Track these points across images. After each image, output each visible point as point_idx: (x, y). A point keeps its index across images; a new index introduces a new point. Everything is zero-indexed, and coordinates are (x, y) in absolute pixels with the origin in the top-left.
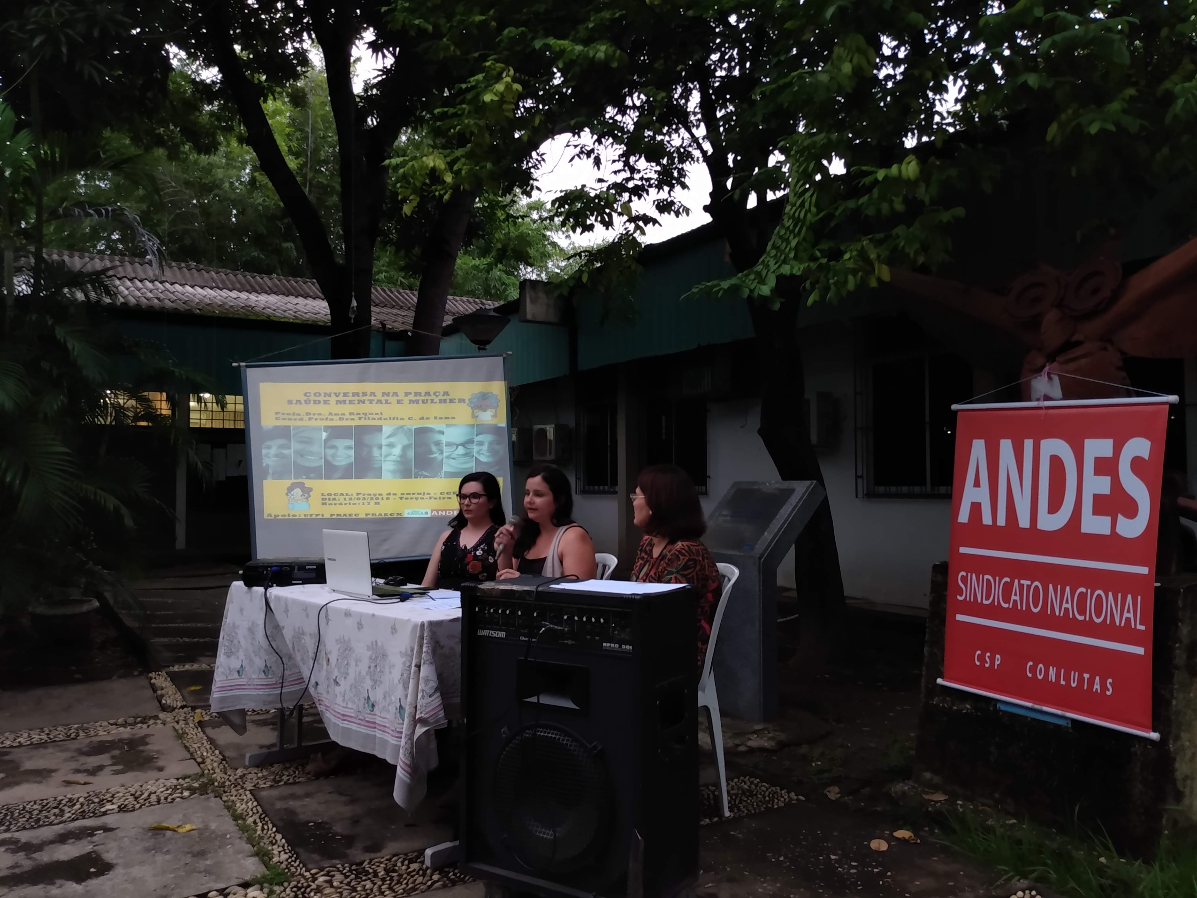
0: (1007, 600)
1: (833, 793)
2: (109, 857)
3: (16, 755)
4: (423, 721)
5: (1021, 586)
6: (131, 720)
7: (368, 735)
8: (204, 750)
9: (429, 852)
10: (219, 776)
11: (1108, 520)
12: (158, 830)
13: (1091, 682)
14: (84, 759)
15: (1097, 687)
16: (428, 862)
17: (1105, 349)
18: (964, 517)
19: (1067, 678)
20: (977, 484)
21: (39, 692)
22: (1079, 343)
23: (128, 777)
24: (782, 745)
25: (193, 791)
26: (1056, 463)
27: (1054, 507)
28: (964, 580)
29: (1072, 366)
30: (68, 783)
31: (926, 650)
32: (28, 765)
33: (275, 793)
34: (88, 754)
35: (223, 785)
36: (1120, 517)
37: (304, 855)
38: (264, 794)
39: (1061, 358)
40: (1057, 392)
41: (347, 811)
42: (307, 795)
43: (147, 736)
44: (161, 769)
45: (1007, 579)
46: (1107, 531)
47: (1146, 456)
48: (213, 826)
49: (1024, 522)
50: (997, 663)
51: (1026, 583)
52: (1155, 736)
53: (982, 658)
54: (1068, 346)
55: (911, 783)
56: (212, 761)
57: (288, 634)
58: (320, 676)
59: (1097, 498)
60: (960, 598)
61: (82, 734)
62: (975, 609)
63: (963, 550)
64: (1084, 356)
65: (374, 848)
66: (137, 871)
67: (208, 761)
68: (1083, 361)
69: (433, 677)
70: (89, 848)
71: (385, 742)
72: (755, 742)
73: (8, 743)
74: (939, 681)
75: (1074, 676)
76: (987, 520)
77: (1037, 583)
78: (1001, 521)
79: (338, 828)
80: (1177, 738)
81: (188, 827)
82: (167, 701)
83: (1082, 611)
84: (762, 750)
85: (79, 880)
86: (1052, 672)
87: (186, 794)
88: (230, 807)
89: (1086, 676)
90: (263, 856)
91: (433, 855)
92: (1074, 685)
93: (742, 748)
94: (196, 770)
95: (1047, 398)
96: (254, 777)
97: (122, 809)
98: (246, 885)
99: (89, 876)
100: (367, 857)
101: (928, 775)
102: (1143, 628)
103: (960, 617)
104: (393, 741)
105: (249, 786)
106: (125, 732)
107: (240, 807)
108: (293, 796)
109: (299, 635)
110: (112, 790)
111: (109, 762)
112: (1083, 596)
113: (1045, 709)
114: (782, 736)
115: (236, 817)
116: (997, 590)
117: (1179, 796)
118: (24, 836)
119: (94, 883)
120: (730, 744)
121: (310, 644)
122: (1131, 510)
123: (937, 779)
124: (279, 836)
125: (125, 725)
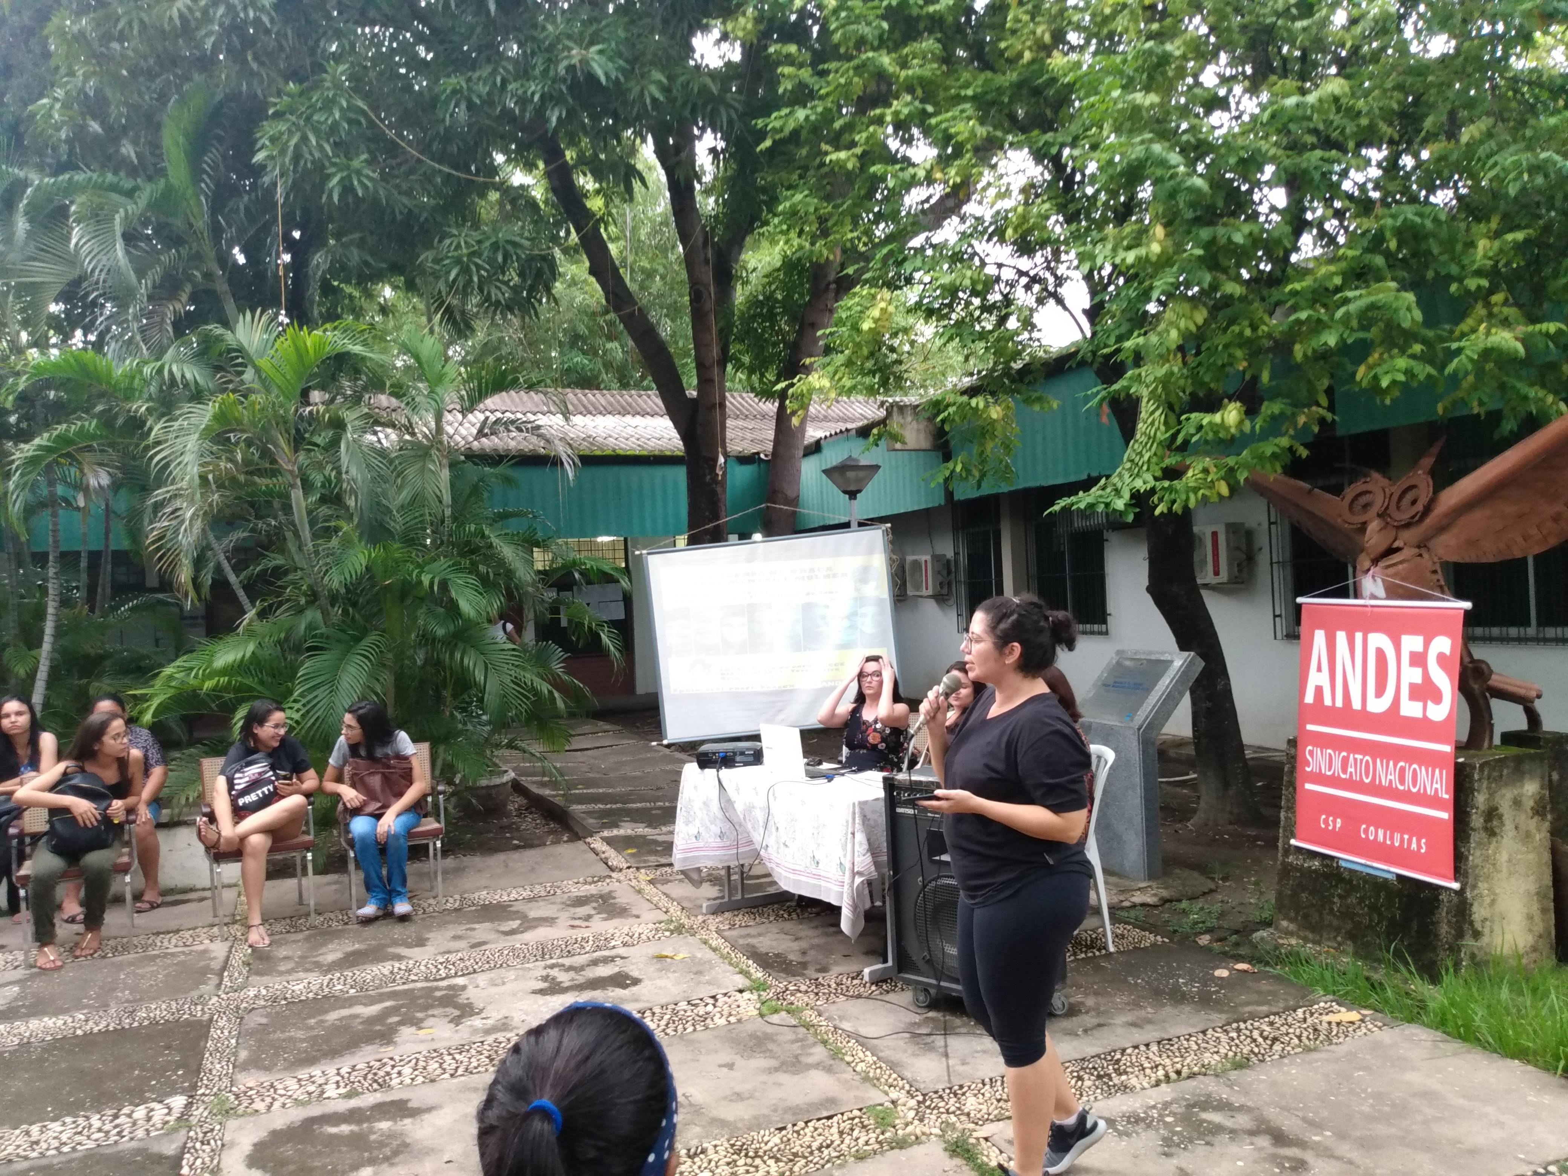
0: (1344, 771)
1: (1204, 940)
2: (635, 974)
3: (517, 906)
4: (860, 874)
5: (1355, 760)
6: (589, 879)
7: (814, 885)
8: (664, 902)
9: (867, 971)
10: (684, 921)
11: (1420, 705)
12: (661, 958)
13: (1410, 842)
14: (573, 910)
15: (1414, 846)
16: (866, 978)
17: (1420, 555)
18: (1309, 698)
19: (1392, 839)
20: (1319, 669)
21: (501, 857)
22: (1398, 549)
23: (616, 922)
24: (1165, 901)
25: (672, 932)
26: (1381, 655)
27: (1380, 691)
28: (1311, 753)
29: (1391, 571)
30: (573, 927)
31: (1282, 815)
32: (532, 914)
33: (734, 933)
34: (574, 906)
35: (692, 928)
36: (1429, 703)
37: (774, 974)
38: (726, 934)
39: (1381, 564)
40: (1381, 592)
41: (795, 946)
42: (760, 935)
43: (610, 892)
44: (638, 917)
45: (1344, 754)
46: (1419, 714)
47: (1447, 652)
48: (699, 955)
49: (1357, 705)
50: (1338, 825)
51: (1359, 757)
52: (1456, 886)
53: (1326, 822)
54: (1391, 551)
55: (1271, 930)
56: (675, 911)
57: (739, 807)
58: (771, 841)
59: (1413, 687)
60: (1308, 769)
61: (559, 892)
62: (1320, 779)
63: (1310, 727)
64: (1401, 562)
65: (824, 970)
66: (659, 982)
67: (671, 910)
68: (1400, 567)
69: (865, 842)
70: (617, 970)
71: (830, 889)
72: (1138, 898)
73: (506, 898)
74: (1293, 842)
75: (1397, 836)
76: (1328, 702)
77: (1368, 758)
78: (1339, 703)
79: (791, 957)
80: (1474, 887)
81: (681, 956)
82: (613, 862)
83: (1402, 781)
84: (1143, 905)
85: (625, 986)
86: (1381, 833)
87: (667, 934)
88: (705, 942)
89: (1406, 837)
90: (746, 974)
91: (871, 973)
92: (1397, 844)
93: (1126, 904)
94: (665, 917)
95: (1374, 597)
96: (714, 922)
97: (625, 944)
98: (741, 991)
99: (627, 986)
100: (820, 976)
101: (1285, 923)
102: (1446, 796)
103: (1308, 786)
104: (838, 889)
105: (713, 928)
106: (592, 889)
107: (714, 944)
108: (748, 935)
109: (750, 808)
110: (611, 931)
111: (593, 912)
112: (1402, 769)
113: (1375, 865)
114: (1165, 893)
115: (714, 950)
116: (1337, 763)
117: (1477, 935)
118: (567, 962)
119: (634, 989)
120: (1115, 900)
121: (760, 816)
122: (1437, 697)
123: (1292, 927)
124: (750, 962)
125: (585, 883)
